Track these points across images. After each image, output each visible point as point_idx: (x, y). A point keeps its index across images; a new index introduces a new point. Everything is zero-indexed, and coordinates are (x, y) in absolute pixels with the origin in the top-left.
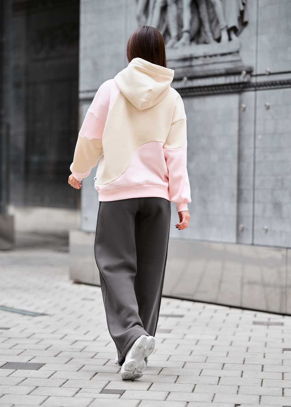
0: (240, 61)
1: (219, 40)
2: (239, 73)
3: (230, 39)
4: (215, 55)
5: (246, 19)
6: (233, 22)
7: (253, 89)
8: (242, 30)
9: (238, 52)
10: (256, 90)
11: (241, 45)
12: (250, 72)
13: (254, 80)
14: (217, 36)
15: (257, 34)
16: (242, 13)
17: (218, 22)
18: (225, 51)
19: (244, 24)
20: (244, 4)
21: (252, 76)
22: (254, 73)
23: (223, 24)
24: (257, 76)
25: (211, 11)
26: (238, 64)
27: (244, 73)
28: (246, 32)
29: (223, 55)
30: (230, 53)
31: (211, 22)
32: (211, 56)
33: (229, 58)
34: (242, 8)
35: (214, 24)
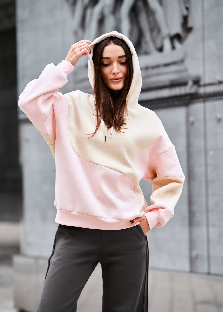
0: (185, 70)
1: (161, 50)
2: (184, 84)
3: (173, 48)
4: (158, 66)
5: (190, 24)
6: (177, 29)
7: (201, 100)
8: (186, 37)
9: (182, 61)
10: (204, 101)
11: (186, 54)
12: (197, 82)
13: (202, 91)
14: (159, 45)
15: (203, 40)
16: (185, 19)
17: (159, 30)
18: (169, 60)
19: (188, 30)
20: (187, 9)
21: (199, 86)
22: (202, 83)
23: (165, 31)
24: (205, 85)
25: (151, 19)
26: (184, 75)
27: (190, 83)
28: (191, 39)
29: (167, 65)
30: (174, 63)
31: (152, 30)
32: (153, 68)
33: (173, 68)
34: (185, 13)
35: (155, 32)
